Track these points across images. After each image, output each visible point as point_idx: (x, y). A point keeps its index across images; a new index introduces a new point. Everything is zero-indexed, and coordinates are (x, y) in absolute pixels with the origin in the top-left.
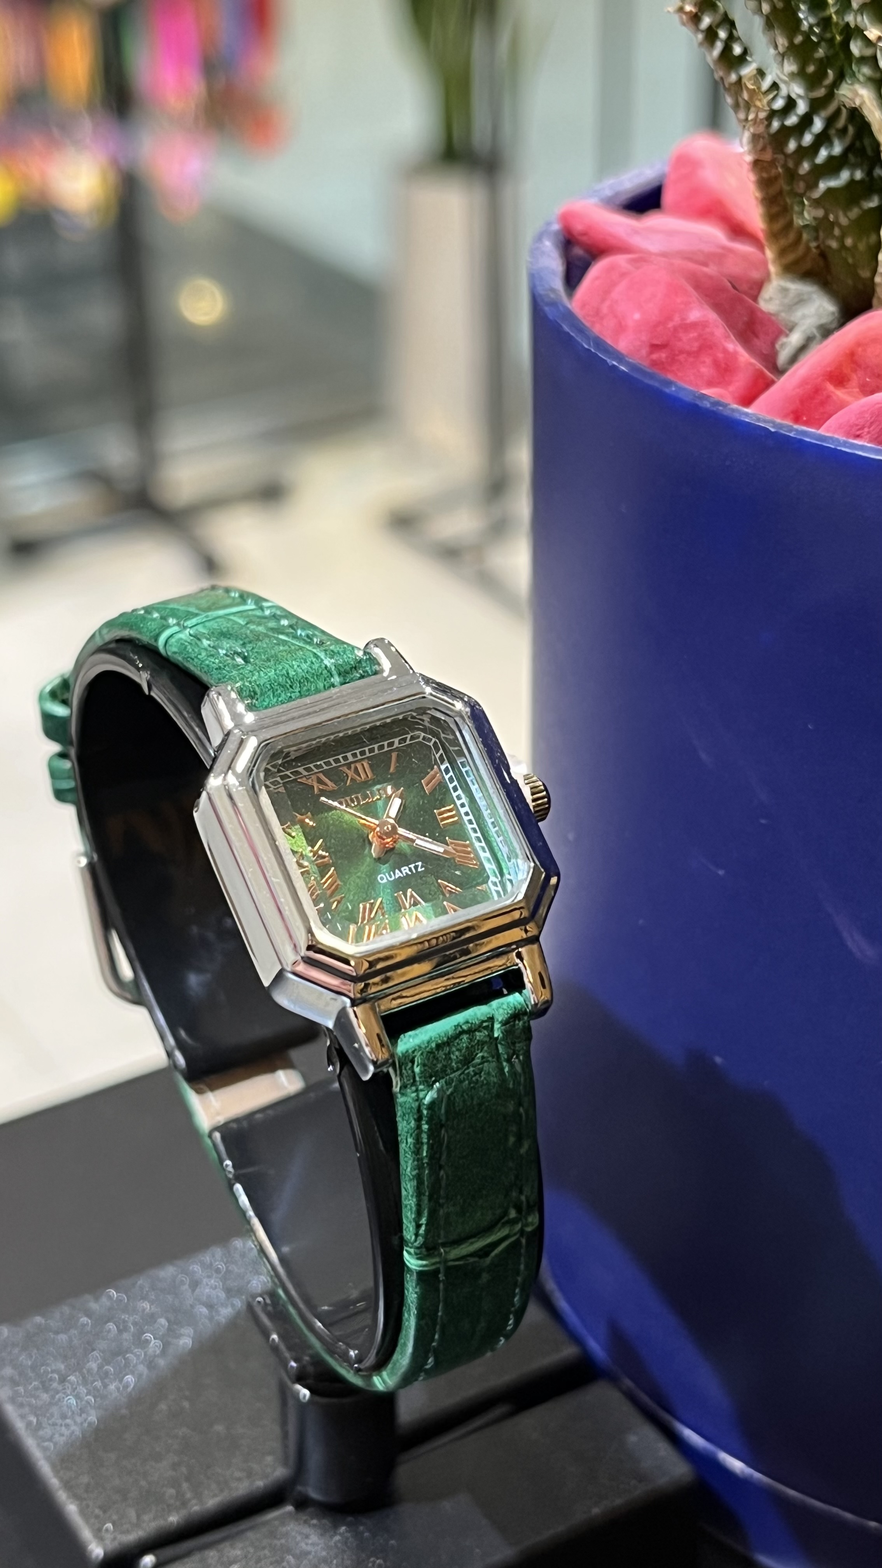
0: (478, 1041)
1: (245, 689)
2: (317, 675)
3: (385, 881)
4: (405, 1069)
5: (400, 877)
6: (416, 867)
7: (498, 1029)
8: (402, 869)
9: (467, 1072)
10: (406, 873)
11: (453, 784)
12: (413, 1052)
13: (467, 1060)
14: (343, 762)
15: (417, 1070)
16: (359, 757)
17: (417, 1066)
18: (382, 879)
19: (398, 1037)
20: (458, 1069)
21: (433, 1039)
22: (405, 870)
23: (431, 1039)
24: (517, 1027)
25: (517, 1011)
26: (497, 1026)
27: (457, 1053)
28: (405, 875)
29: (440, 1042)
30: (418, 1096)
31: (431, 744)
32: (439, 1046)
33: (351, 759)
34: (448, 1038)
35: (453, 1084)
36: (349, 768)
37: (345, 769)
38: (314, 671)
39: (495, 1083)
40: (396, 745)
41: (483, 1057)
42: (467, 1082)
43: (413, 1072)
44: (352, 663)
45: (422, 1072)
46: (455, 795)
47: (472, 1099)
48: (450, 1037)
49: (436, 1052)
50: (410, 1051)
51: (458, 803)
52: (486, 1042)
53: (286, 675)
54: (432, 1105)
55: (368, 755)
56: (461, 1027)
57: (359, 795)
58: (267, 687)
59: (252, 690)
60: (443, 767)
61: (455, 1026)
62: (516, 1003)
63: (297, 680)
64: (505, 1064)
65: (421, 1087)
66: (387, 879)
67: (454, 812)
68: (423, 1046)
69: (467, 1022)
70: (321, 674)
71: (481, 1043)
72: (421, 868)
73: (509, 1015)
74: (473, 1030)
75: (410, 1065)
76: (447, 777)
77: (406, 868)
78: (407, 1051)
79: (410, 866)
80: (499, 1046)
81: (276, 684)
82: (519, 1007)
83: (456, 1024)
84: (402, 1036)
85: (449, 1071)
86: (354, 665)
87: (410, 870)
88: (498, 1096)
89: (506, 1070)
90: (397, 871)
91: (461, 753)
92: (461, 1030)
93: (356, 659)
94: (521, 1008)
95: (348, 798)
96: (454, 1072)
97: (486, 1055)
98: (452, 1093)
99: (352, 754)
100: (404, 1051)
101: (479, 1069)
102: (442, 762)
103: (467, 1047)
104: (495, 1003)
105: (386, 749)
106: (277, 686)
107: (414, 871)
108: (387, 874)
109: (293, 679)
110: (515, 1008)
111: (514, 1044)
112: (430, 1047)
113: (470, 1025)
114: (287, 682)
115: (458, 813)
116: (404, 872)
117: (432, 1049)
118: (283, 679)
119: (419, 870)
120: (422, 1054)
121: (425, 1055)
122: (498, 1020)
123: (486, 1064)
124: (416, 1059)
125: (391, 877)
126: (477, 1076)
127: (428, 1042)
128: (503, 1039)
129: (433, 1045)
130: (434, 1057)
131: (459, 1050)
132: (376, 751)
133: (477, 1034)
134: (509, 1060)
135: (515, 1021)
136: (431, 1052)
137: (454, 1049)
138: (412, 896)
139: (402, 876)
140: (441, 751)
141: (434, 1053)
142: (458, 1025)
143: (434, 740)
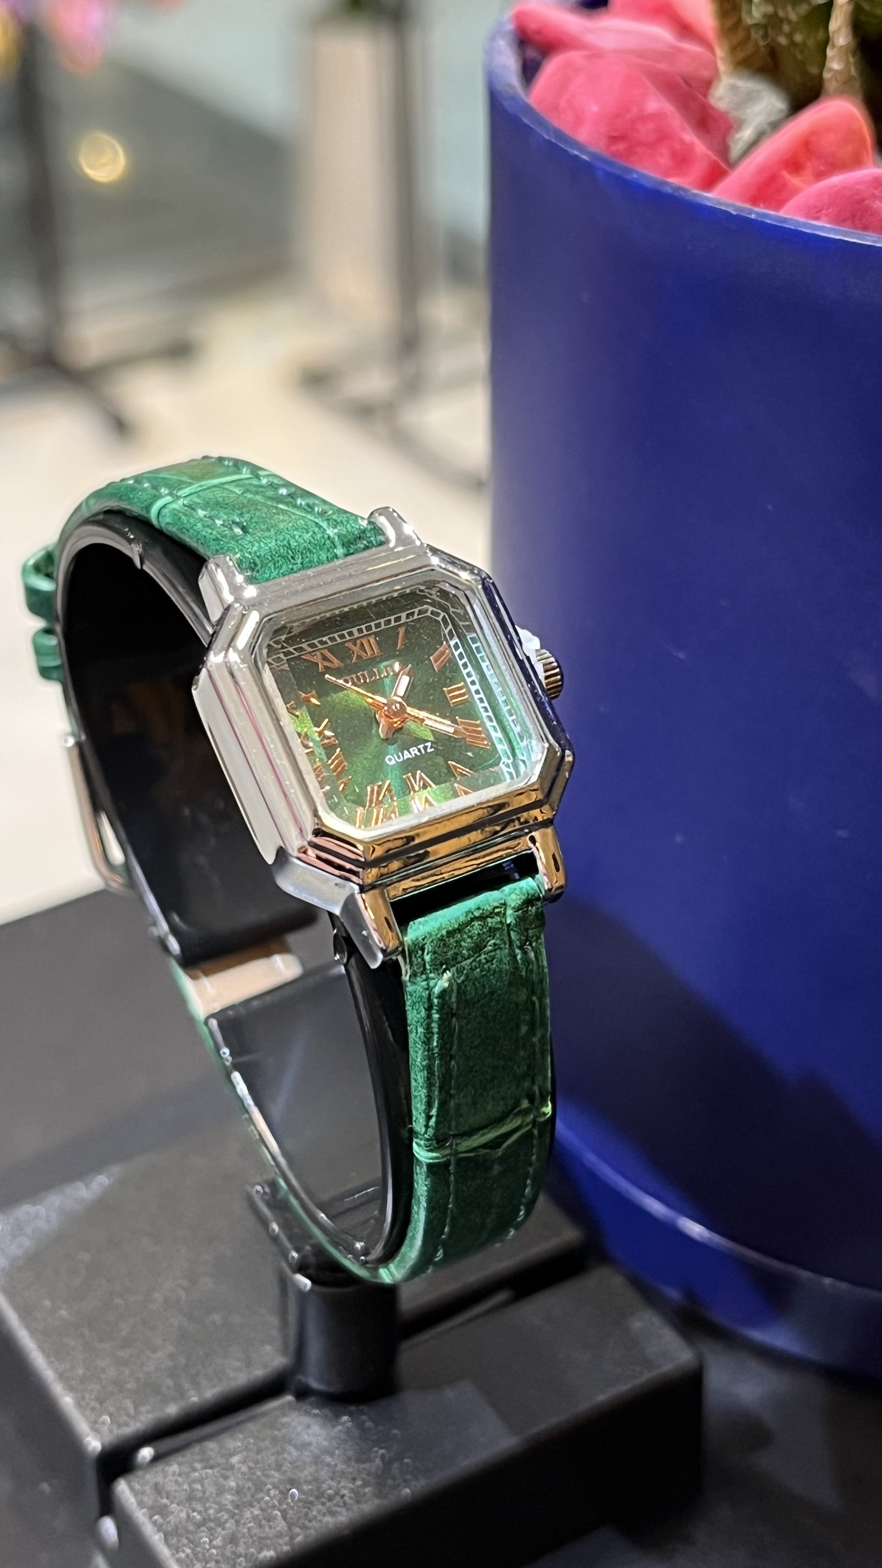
0: (490, 928)
1: (244, 560)
2: (320, 546)
3: (393, 762)
4: (416, 957)
5: (408, 759)
6: (425, 748)
7: (510, 915)
8: (411, 750)
9: (478, 959)
10: (415, 754)
11: (463, 661)
12: (423, 939)
13: (478, 948)
14: (348, 638)
15: (427, 958)
16: (365, 633)
17: (427, 954)
18: (390, 760)
19: (408, 924)
20: (469, 958)
21: (443, 926)
22: (414, 751)
23: (441, 926)
24: (530, 913)
25: (530, 897)
26: (509, 912)
27: (469, 940)
28: (414, 756)
29: (451, 929)
30: (428, 984)
31: (440, 619)
32: (450, 934)
33: (356, 635)
34: (460, 925)
35: (465, 972)
36: (355, 645)
37: (350, 645)
38: (316, 542)
39: (507, 971)
40: (403, 620)
41: (495, 944)
42: (478, 970)
43: (423, 959)
44: (356, 533)
45: (432, 960)
46: (464, 672)
47: (484, 987)
48: (461, 923)
49: (447, 940)
50: (420, 939)
51: (469, 680)
52: (498, 929)
53: (287, 545)
54: (443, 993)
55: (374, 630)
56: (472, 913)
57: (365, 673)
58: (268, 559)
59: (252, 561)
60: (452, 643)
61: (466, 913)
62: (529, 888)
63: (298, 551)
64: (517, 951)
65: (432, 975)
66: (396, 761)
67: (464, 690)
68: (434, 933)
69: (479, 908)
70: (324, 544)
71: (492, 931)
72: (430, 748)
73: (522, 901)
74: (485, 916)
75: (420, 952)
76: (456, 653)
77: (415, 748)
78: (417, 939)
79: (418, 747)
80: (512, 933)
81: (277, 555)
82: (532, 892)
83: (467, 910)
84: (411, 923)
85: (460, 958)
86: (358, 536)
87: (419, 750)
88: (510, 984)
89: (519, 957)
90: (406, 752)
91: (471, 628)
92: (473, 916)
93: (360, 529)
94: (535, 893)
95: (354, 676)
96: (466, 959)
97: (498, 942)
98: (463, 982)
99: (358, 629)
100: (414, 939)
101: (490, 956)
102: (452, 638)
103: (479, 934)
104: (507, 889)
105: (393, 624)
106: (278, 557)
107: (423, 752)
108: (395, 755)
109: (295, 549)
110: (528, 894)
111: (527, 930)
112: (440, 934)
113: (481, 911)
114: (288, 553)
115: (469, 691)
116: (413, 753)
117: (442, 936)
118: (284, 550)
119: (429, 750)
120: (432, 942)
121: (435, 942)
122: (510, 906)
123: (498, 952)
124: (426, 946)
125: (399, 758)
126: (489, 964)
127: (439, 929)
128: (516, 925)
129: (444, 932)
130: (444, 945)
131: (471, 937)
132: (383, 627)
133: (489, 920)
134: (521, 948)
135: (527, 907)
136: (442, 939)
137: (465, 936)
138: (421, 778)
139: (411, 757)
140: (450, 627)
141: (445, 940)
142: (470, 912)
143: (443, 614)
